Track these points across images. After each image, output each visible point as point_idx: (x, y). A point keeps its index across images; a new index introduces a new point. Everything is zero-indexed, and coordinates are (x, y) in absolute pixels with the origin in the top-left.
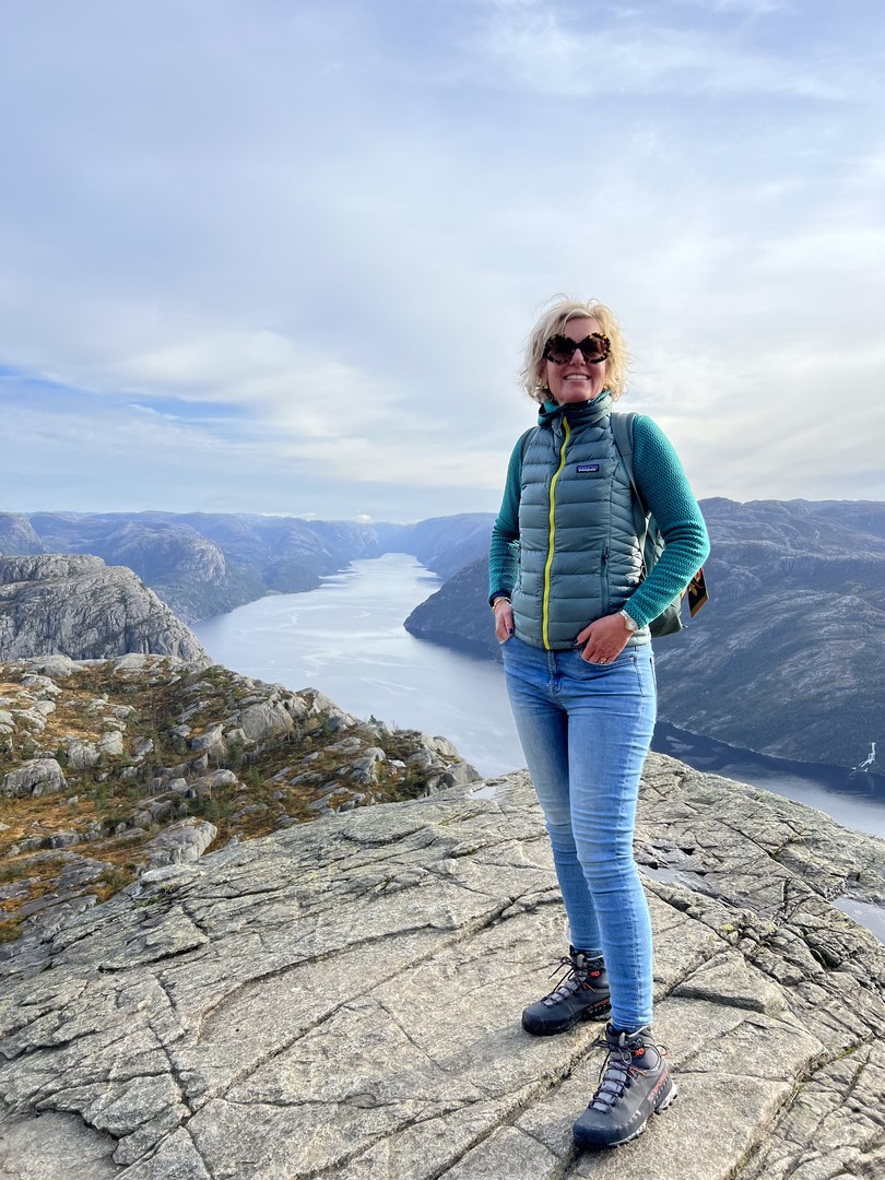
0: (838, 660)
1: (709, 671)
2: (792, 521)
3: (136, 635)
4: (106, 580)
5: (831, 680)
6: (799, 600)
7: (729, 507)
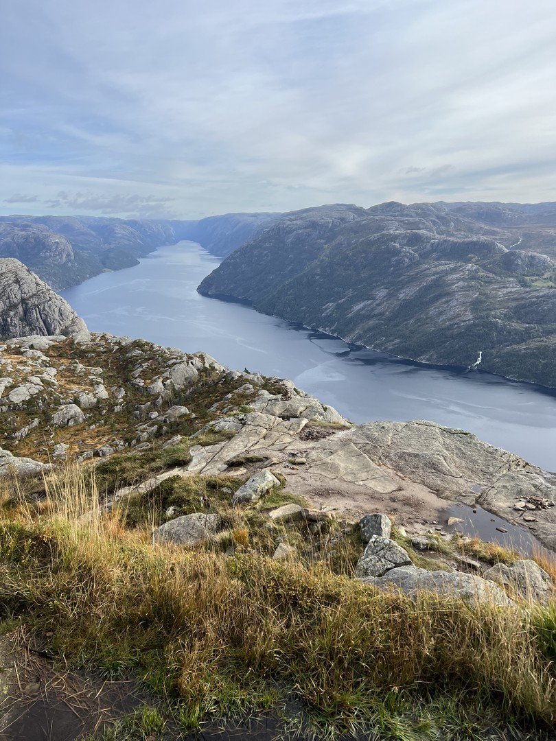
0: (463, 304)
1: (387, 314)
2: (438, 217)
3: (30, 305)
4: (3, 268)
5: (458, 316)
6: (441, 267)
7: (400, 208)
